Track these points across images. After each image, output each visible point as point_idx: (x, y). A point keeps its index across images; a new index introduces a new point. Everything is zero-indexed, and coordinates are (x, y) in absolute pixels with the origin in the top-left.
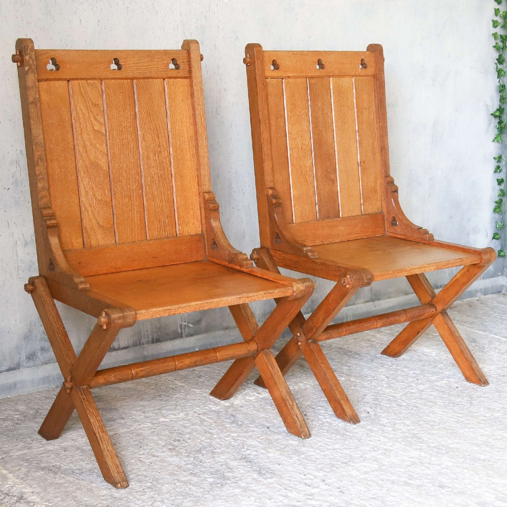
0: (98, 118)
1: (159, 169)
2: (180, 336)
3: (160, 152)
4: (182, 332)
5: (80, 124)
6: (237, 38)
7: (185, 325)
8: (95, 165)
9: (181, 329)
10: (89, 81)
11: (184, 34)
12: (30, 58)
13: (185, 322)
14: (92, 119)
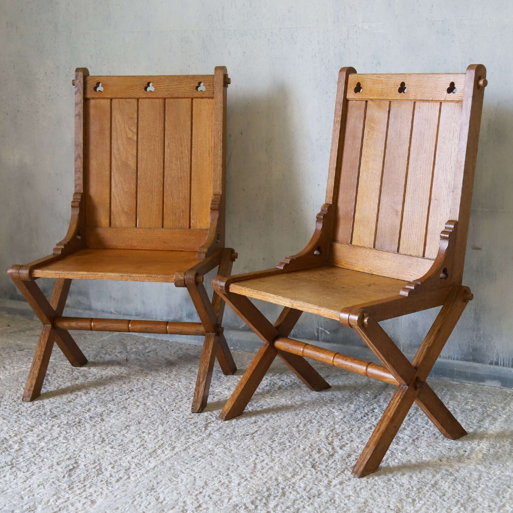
0: (132, 128)
1: (179, 171)
2: (317, 339)
3: (182, 158)
4: (318, 336)
5: (117, 132)
6: (379, 63)
7: (322, 330)
8: (125, 165)
9: (318, 332)
10: (127, 100)
11: (322, 60)
12: (79, 82)
13: (322, 327)
14: (127, 129)
